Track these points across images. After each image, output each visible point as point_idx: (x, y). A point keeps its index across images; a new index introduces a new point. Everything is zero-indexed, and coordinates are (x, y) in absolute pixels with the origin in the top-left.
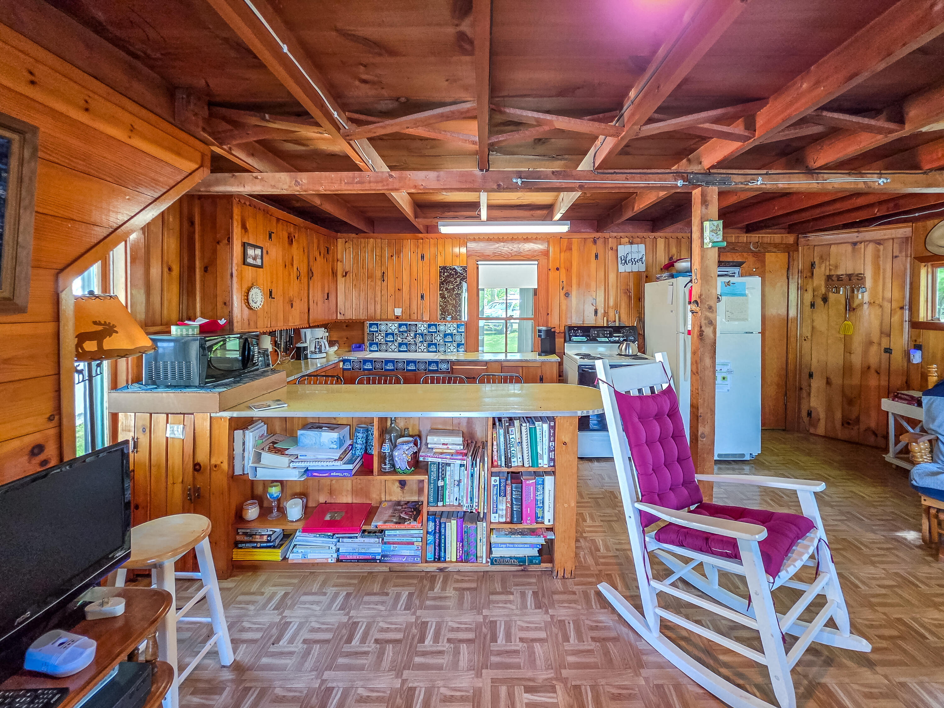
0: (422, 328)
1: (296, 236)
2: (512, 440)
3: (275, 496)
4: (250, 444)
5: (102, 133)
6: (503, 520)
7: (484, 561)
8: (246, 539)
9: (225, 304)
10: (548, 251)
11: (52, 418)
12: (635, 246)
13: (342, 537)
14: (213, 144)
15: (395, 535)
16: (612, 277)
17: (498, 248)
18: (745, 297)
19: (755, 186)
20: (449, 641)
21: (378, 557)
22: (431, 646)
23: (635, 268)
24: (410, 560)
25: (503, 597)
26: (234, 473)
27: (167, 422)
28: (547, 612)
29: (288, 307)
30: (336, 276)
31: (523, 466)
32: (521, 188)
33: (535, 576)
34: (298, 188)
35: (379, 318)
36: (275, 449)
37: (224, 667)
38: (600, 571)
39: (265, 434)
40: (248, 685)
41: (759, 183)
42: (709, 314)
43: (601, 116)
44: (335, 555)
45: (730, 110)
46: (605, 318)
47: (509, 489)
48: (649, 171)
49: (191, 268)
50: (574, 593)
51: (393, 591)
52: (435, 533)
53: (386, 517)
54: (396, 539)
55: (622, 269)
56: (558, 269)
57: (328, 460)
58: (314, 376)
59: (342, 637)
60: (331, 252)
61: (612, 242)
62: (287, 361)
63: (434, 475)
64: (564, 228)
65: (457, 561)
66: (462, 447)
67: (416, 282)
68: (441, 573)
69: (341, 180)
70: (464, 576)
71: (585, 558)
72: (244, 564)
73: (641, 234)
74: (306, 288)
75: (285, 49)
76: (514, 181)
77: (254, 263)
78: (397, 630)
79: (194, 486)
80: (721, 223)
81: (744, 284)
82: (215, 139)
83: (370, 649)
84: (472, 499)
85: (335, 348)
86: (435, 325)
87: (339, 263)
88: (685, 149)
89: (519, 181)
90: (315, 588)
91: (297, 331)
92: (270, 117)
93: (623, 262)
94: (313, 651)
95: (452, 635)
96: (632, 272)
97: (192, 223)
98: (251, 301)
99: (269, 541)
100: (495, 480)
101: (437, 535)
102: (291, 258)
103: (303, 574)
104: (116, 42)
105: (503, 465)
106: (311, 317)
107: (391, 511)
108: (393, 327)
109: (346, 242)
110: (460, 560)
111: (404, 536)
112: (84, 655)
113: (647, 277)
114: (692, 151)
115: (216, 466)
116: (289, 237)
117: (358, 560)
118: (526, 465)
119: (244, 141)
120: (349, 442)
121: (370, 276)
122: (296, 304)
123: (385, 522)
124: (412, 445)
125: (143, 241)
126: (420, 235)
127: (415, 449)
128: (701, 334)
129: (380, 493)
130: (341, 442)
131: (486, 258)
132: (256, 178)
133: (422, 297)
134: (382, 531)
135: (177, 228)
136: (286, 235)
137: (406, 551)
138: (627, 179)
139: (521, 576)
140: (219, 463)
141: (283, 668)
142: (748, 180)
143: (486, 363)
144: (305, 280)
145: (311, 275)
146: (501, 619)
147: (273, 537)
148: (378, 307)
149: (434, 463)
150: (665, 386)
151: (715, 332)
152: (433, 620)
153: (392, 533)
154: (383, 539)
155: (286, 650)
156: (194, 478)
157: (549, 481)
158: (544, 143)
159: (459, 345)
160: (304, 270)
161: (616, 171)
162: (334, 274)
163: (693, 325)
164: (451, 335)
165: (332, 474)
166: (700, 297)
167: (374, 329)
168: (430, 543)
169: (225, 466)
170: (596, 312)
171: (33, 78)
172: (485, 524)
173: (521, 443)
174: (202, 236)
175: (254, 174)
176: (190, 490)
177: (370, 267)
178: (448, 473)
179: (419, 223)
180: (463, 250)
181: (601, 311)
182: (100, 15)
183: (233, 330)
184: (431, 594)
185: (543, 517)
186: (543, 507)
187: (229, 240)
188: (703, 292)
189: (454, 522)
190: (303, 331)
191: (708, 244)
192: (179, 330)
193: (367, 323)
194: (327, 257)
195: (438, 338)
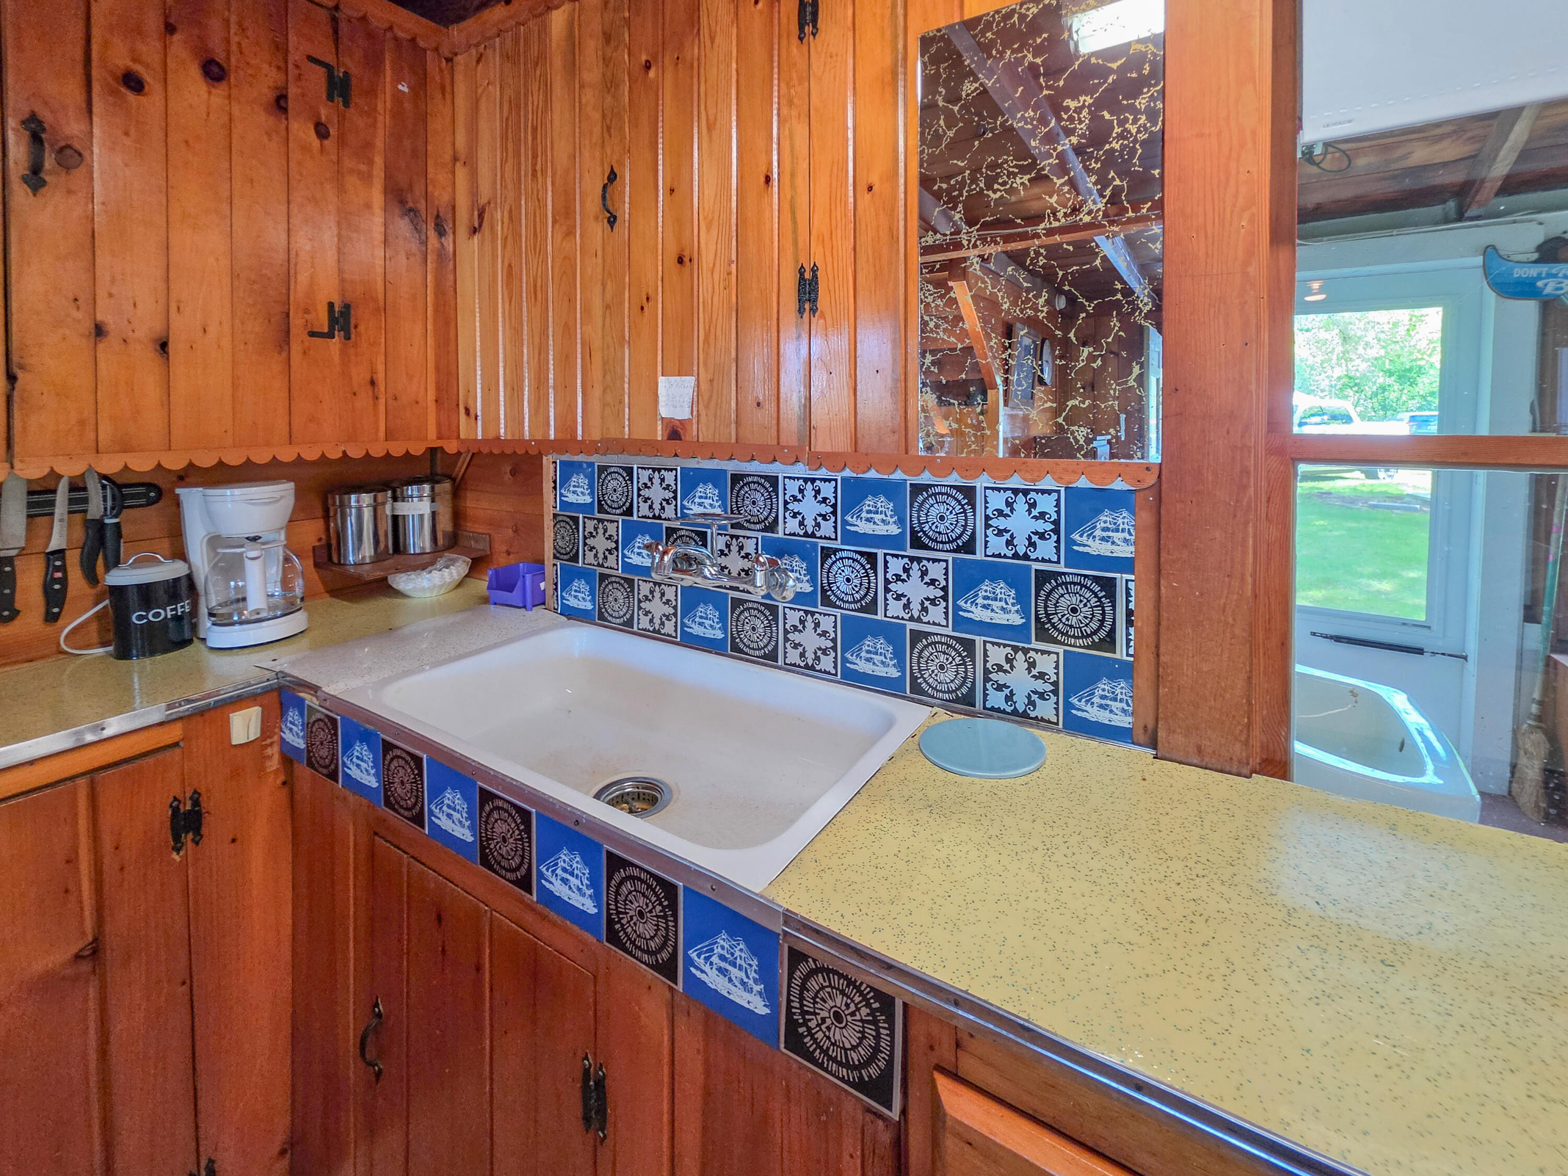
35: (596, 434)
87: (460, 172)
108: (655, 486)
109: (478, 61)
167: (579, 492)
177: (562, 157)
193: (549, 466)
194: (324, 113)
195: (916, 590)
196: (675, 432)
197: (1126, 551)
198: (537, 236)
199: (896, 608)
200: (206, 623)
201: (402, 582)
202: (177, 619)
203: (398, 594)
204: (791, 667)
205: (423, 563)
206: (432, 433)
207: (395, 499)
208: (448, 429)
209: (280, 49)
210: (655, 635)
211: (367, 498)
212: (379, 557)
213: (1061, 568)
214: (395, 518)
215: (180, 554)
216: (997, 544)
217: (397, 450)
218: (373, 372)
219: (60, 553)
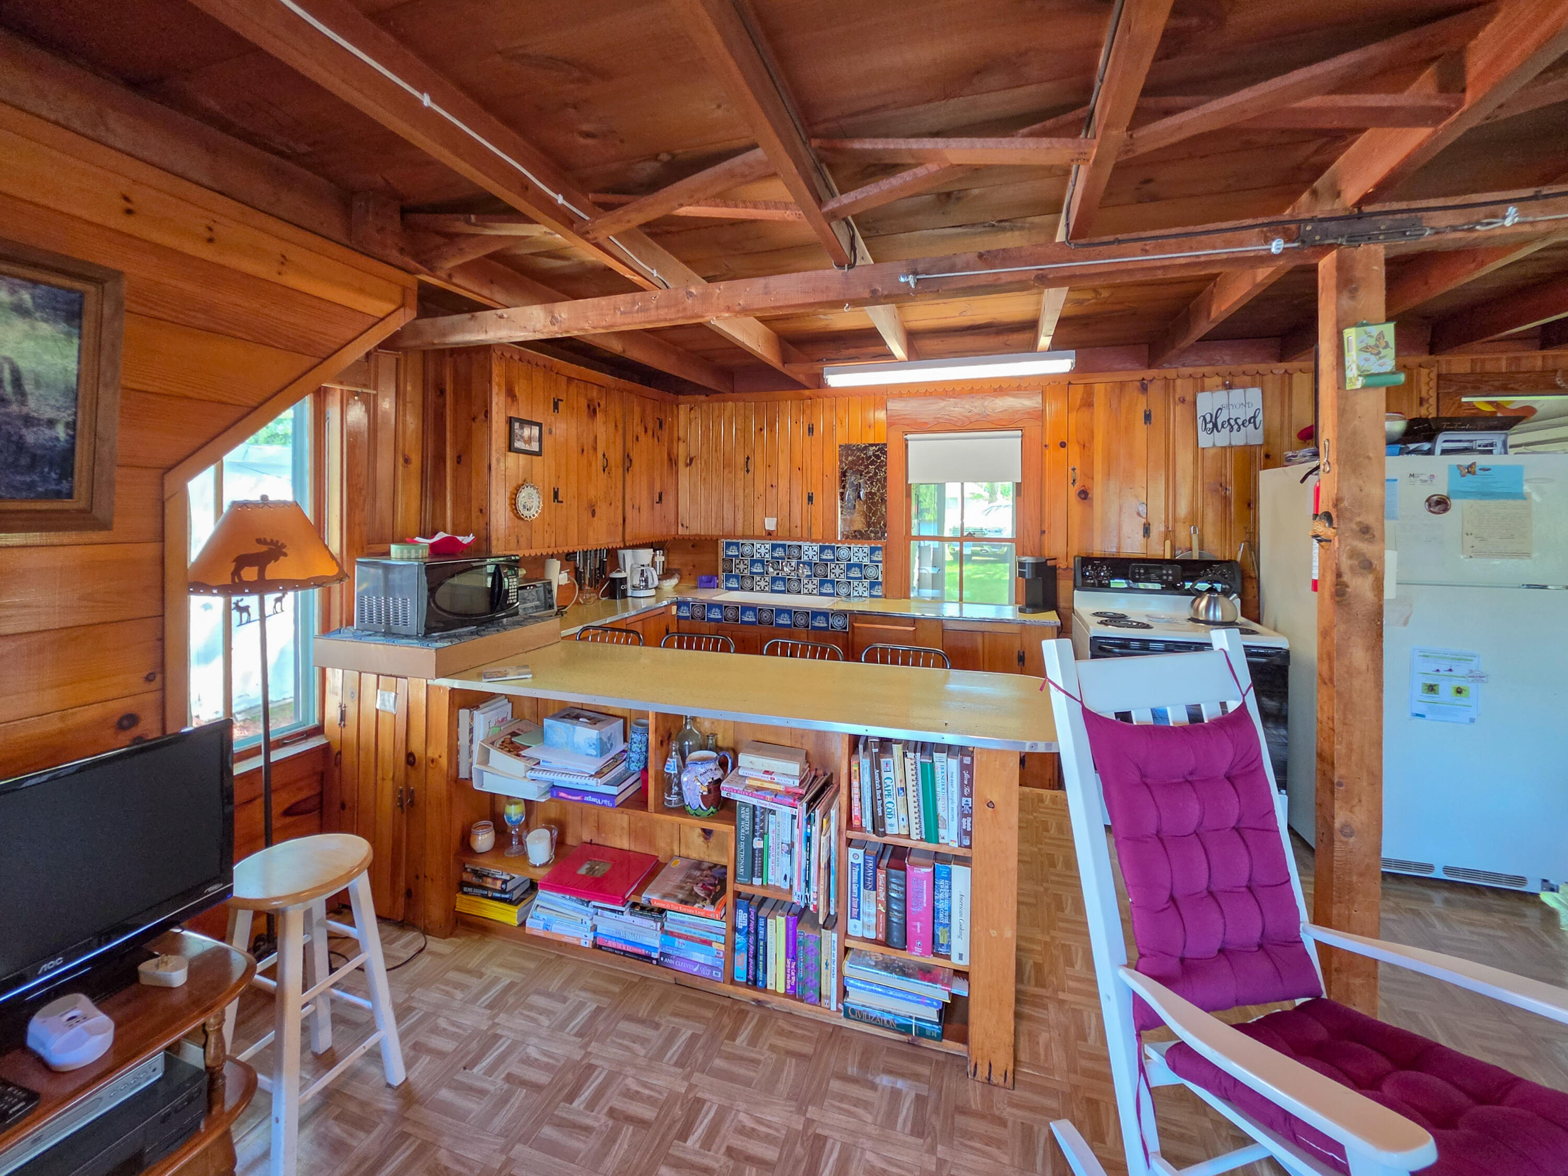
0: (810, 551)
1: (603, 403)
2: (888, 781)
3: (514, 819)
4: (480, 734)
5: (234, 271)
6: (872, 935)
7: (834, 1008)
8: (475, 880)
9: (481, 511)
10: (1043, 411)
11: (151, 677)
12: (1237, 394)
13: (603, 908)
14: (420, 272)
15: (682, 922)
16: (1184, 459)
17: (943, 408)
18: (1519, 502)
19: (1498, 232)
20: (730, 1151)
21: (655, 955)
22: (696, 1153)
23: (1238, 439)
24: (706, 972)
25: (855, 1091)
26: (458, 774)
27: (378, 688)
28: (932, 1150)
29: (586, 515)
30: (676, 464)
31: (908, 836)
32: (916, 292)
33: (929, 1061)
34: (556, 328)
35: (741, 534)
36: (512, 747)
37: (389, 1086)
38: (1076, 1088)
39: (509, 718)
40: (409, 1129)
41: (1508, 222)
42: (1363, 546)
43: (1049, 123)
44: (591, 936)
45: (1376, 51)
46: (1168, 543)
47: (881, 876)
48: (1199, 228)
49: (440, 459)
50: (1003, 1123)
51: (667, 1021)
52: (748, 933)
53: (668, 889)
54: (683, 930)
55: (1205, 440)
56: (1063, 445)
57: (581, 774)
58: (613, 629)
59: (564, 1086)
60: (666, 427)
61: (1182, 387)
62: (592, 600)
63: (745, 827)
64: (1063, 365)
65: (786, 995)
66: (797, 783)
67: (799, 473)
68: (757, 1010)
69: (615, 309)
70: (796, 1026)
71: (1047, 1047)
72: (469, 919)
73: (1252, 367)
74: (620, 485)
75: (426, 100)
76: (902, 280)
77: (527, 447)
78: (650, 1101)
79: (408, 787)
80: (1389, 329)
81: (1517, 471)
82: (421, 263)
83: (596, 1124)
84: (807, 883)
85: (674, 581)
86: (832, 548)
87: (681, 444)
88: (1299, 168)
89: (911, 279)
90: (554, 986)
91: (613, 554)
92: (476, 219)
93: (1210, 426)
94: (512, 1100)
95: (739, 1142)
96: (1231, 447)
97: (442, 392)
98: (521, 508)
99: (503, 891)
100: (856, 856)
101: (752, 938)
102: (592, 437)
103: (547, 956)
104: (248, 137)
105: (869, 828)
106: (628, 531)
107: (681, 877)
108: (762, 549)
109: (691, 409)
110: (792, 993)
111: (696, 926)
112: (87, 1044)
113: (1267, 456)
114: (1319, 170)
115: (433, 761)
116: (589, 406)
117: (625, 952)
118: (914, 836)
119: (460, 262)
120: (621, 746)
121: (727, 464)
122: (601, 510)
123: (665, 896)
124: (712, 766)
125: (365, 421)
126: (807, 392)
127: (718, 775)
128: (1340, 591)
129: (672, 842)
130: (603, 747)
131: (923, 428)
132: (501, 317)
133: (810, 499)
134: (662, 911)
135: (419, 399)
136: (584, 403)
137: (699, 956)
138: (1146, 252)
139: (902, 1054)
140: (436, 756)
141: (460, 1115)
142: (1475, 218)
143: (914, 621)
144: (617, 472)
145: (627, 464)
146: (837, 1136)
147: (510, 886)
148: (740, 516)
149: (746, 805)
150: (1233, 706)
151: (1379, 587)
152: (715, 1099)
153: (678, 917)
154: (662, 926)
155: (479, 1084)
156: (407, 775)
157: (960, 875)
158: (959, 199)
159: (873, 585)
160: (616, 456)
161: (1119, 236)
162: (672, 461)
163: (1323, 569)
164: (859, 566)
165: (586, 799)
166: (1336, 505)
167: (733, 552)
168: (741, 948)
169: (444, 762)
170: (1147, 530)
171: (129, 206)
172: (835, 936)
173: (904, 790)
174: (455, 411)
175: (499, 312)
176: (401, 791)
177: (728, 449)
178: (772, 827)
179: (797, 371)
180: (881, 415)
181: (1158, 529)
182: (213, 104)
183: (490, 552)
184: (727, 1047)
185: (949, 946)
186: (948, 925)
187: (487, 414)
188: (1346, 494)
189: (781, 920)
190: (621, 552)
191: (1354, 380)
192: (405, 551)
193: (723, 542)
195: (837, 571)
196: (770, 533)
198: (717, 471)
199: (833, 576)
210: (762, 591)
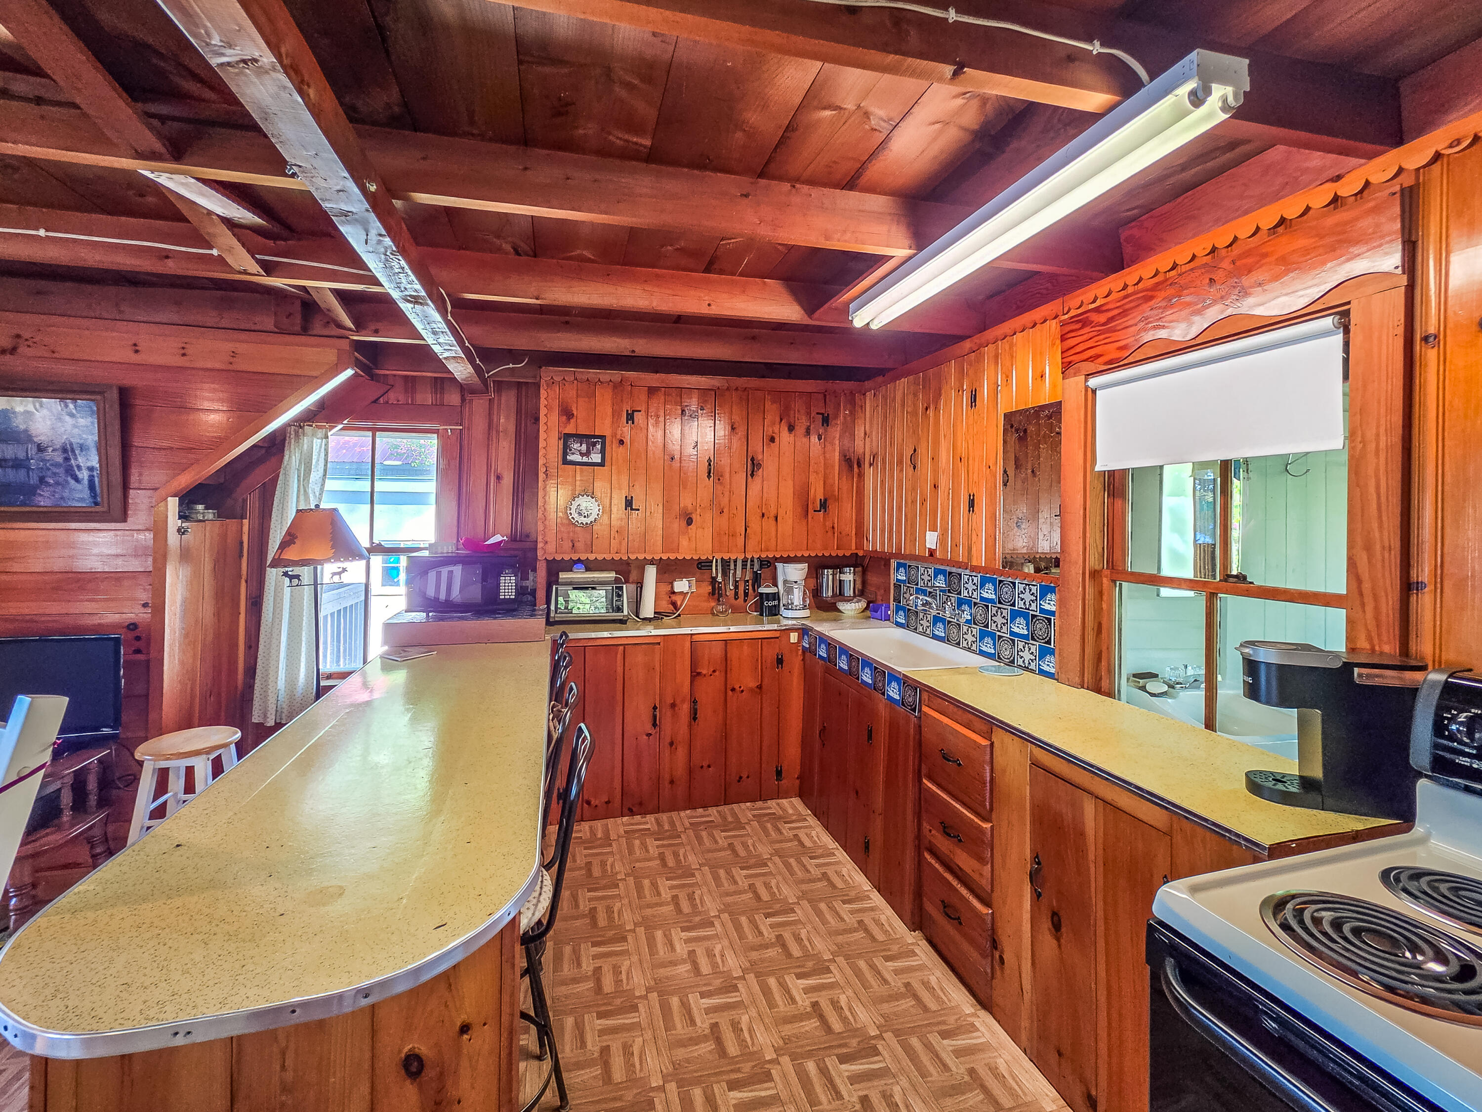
0: (971, 586)
1: (708, 406)
11: (146, 605)
29: (677, 523)
30: (860, 465)
35: (907, 552)
60: (837, 421)
67: (960, 465)
74: (740, 492)
87: (867, 440)
98: (574, 515)
106: (752, 541)
108: (925, 575)
109: (874, 396)
121: (899, 460)
122: (703, 518)
133: (971, 503)
144: (735, 478)
145: (752, 468)
148: (907, 528)
160: (732, 461)
162: (851, 461)
177: (900, 440)
190: (778, 564)
193: (893, 563)
194: (821, 431)
195: (999, 620)
196: (932, 553)
197: (1053, 608)
198: (892, 470)
199: (994, 626)
200: (782, 608)
201: (841, 606)
202: (775, 606)
203: (839, 611)
204: (964, 648)
205: (849, 600)
206: (853, 547)
207: (840, 573)
208: (859, 546)
209: (809, 414)
210: (924, 634)
211: (830, 571)
212: (834, 595)
213: (1038, 613)
214: (840, 581)
215: (776, 585)
216: (1021, 604)
217: (840, 554)
218: (834, 523)
219: (748, 581)
